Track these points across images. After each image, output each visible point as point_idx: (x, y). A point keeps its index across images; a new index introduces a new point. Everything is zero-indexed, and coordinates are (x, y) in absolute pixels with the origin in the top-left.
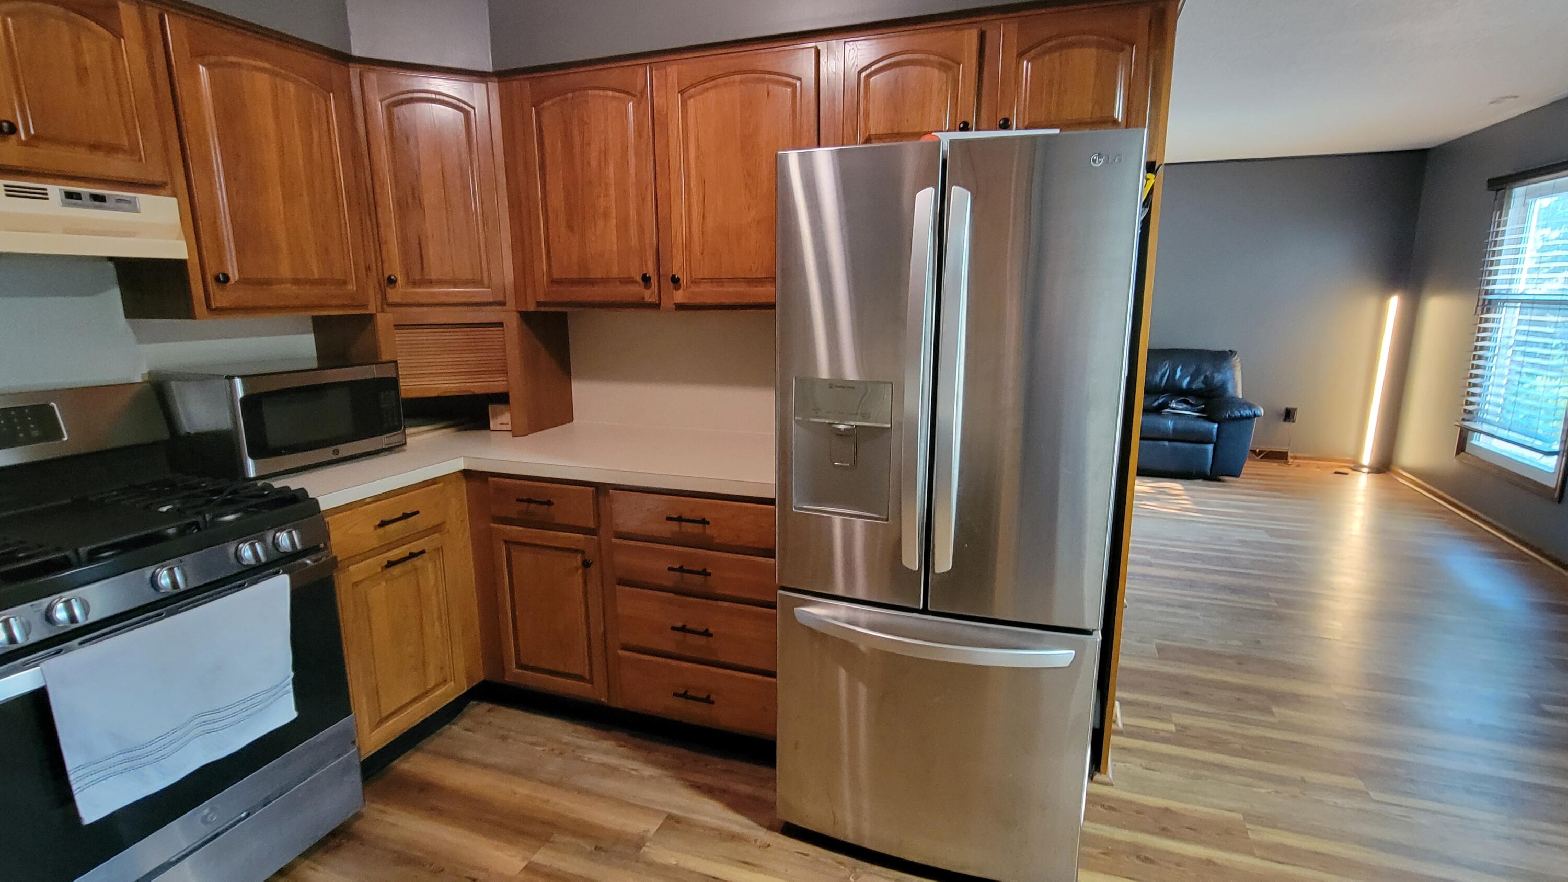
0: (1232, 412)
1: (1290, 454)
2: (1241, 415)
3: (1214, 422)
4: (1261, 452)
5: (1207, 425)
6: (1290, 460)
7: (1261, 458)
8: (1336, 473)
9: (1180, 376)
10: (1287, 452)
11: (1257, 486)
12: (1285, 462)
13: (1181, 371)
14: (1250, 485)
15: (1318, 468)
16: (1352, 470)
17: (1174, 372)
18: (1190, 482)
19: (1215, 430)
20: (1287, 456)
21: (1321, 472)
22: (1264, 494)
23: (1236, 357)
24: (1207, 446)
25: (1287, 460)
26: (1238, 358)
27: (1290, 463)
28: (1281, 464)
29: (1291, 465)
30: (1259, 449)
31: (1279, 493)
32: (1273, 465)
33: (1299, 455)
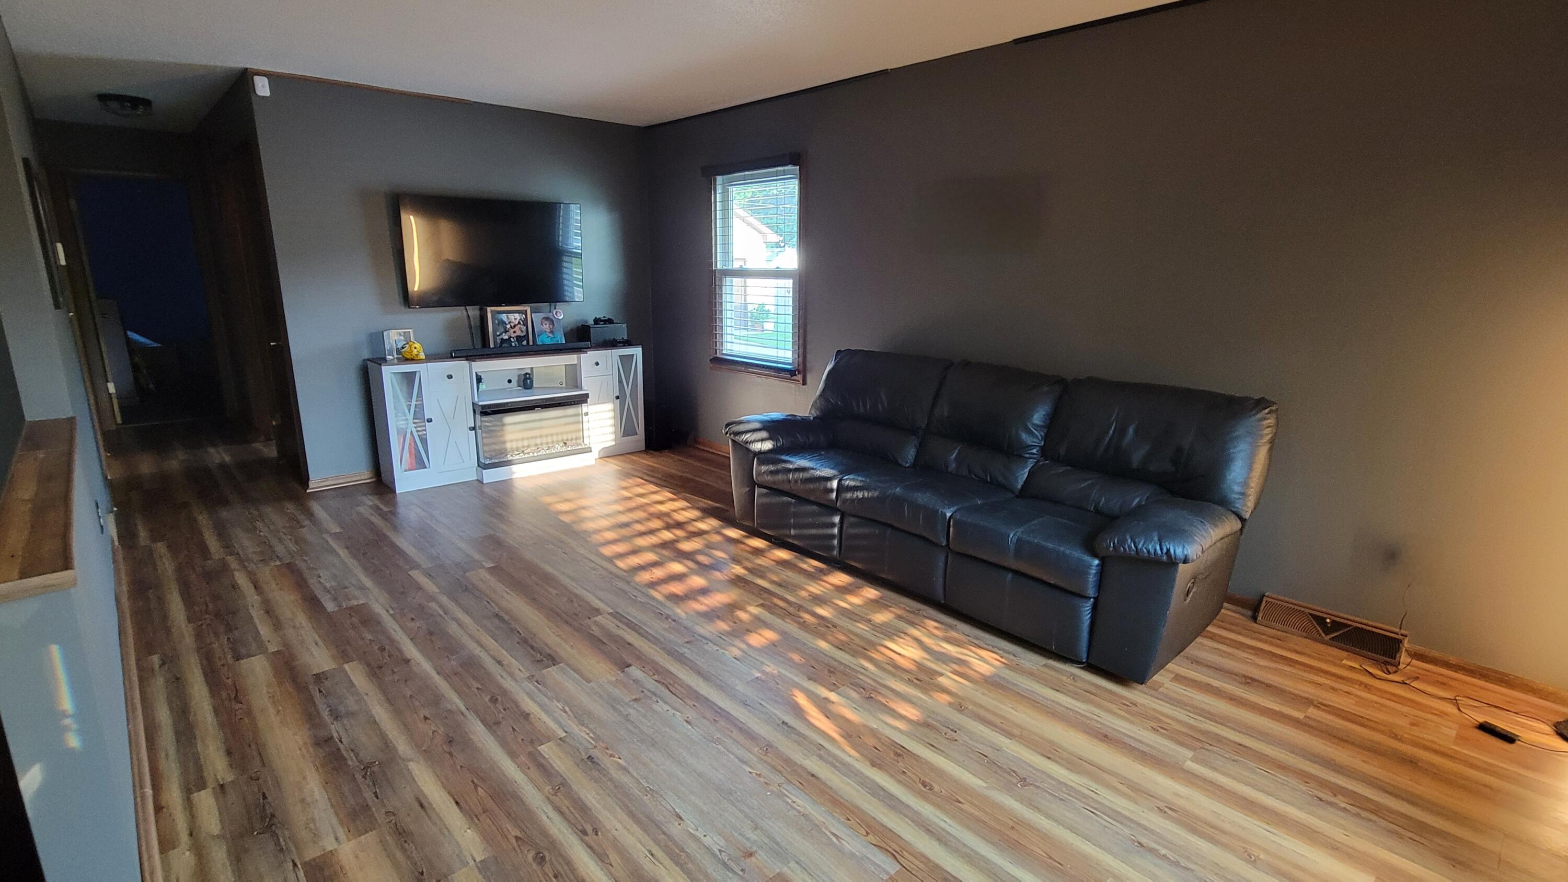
0: (1122, 542)
1: (1406, 644)
2: (1138, 551)
3: (1095, 555)
4: (1336, 625)
5: (1078, 554)
6: (1404, 658)
7: (1333, 639)
8: (1485, 728)
9: (1130, 442)
10: (1400, 641)
11: (1181, 715)
12: (1386, 663)
13: (1136, 431)
14: (1166, 709)
15: (1455, 702)
16: (1548, 729)
17: (1121, 431)
18: (1045, 665)
19: (1093, 572)
20: (1398, 650)
21: (1443, 714)
22: (1148, 745)
23: (1267, 411)
24: (1078, 601)
25: (1395, 658)
26: (1268, 413)
27: (1402, 666)
28: (1368, 665)
29: (1395, 672)
30: (1333, 618)
31: (1190, 754)
32: (1344, 662)
33: (1435, 654)
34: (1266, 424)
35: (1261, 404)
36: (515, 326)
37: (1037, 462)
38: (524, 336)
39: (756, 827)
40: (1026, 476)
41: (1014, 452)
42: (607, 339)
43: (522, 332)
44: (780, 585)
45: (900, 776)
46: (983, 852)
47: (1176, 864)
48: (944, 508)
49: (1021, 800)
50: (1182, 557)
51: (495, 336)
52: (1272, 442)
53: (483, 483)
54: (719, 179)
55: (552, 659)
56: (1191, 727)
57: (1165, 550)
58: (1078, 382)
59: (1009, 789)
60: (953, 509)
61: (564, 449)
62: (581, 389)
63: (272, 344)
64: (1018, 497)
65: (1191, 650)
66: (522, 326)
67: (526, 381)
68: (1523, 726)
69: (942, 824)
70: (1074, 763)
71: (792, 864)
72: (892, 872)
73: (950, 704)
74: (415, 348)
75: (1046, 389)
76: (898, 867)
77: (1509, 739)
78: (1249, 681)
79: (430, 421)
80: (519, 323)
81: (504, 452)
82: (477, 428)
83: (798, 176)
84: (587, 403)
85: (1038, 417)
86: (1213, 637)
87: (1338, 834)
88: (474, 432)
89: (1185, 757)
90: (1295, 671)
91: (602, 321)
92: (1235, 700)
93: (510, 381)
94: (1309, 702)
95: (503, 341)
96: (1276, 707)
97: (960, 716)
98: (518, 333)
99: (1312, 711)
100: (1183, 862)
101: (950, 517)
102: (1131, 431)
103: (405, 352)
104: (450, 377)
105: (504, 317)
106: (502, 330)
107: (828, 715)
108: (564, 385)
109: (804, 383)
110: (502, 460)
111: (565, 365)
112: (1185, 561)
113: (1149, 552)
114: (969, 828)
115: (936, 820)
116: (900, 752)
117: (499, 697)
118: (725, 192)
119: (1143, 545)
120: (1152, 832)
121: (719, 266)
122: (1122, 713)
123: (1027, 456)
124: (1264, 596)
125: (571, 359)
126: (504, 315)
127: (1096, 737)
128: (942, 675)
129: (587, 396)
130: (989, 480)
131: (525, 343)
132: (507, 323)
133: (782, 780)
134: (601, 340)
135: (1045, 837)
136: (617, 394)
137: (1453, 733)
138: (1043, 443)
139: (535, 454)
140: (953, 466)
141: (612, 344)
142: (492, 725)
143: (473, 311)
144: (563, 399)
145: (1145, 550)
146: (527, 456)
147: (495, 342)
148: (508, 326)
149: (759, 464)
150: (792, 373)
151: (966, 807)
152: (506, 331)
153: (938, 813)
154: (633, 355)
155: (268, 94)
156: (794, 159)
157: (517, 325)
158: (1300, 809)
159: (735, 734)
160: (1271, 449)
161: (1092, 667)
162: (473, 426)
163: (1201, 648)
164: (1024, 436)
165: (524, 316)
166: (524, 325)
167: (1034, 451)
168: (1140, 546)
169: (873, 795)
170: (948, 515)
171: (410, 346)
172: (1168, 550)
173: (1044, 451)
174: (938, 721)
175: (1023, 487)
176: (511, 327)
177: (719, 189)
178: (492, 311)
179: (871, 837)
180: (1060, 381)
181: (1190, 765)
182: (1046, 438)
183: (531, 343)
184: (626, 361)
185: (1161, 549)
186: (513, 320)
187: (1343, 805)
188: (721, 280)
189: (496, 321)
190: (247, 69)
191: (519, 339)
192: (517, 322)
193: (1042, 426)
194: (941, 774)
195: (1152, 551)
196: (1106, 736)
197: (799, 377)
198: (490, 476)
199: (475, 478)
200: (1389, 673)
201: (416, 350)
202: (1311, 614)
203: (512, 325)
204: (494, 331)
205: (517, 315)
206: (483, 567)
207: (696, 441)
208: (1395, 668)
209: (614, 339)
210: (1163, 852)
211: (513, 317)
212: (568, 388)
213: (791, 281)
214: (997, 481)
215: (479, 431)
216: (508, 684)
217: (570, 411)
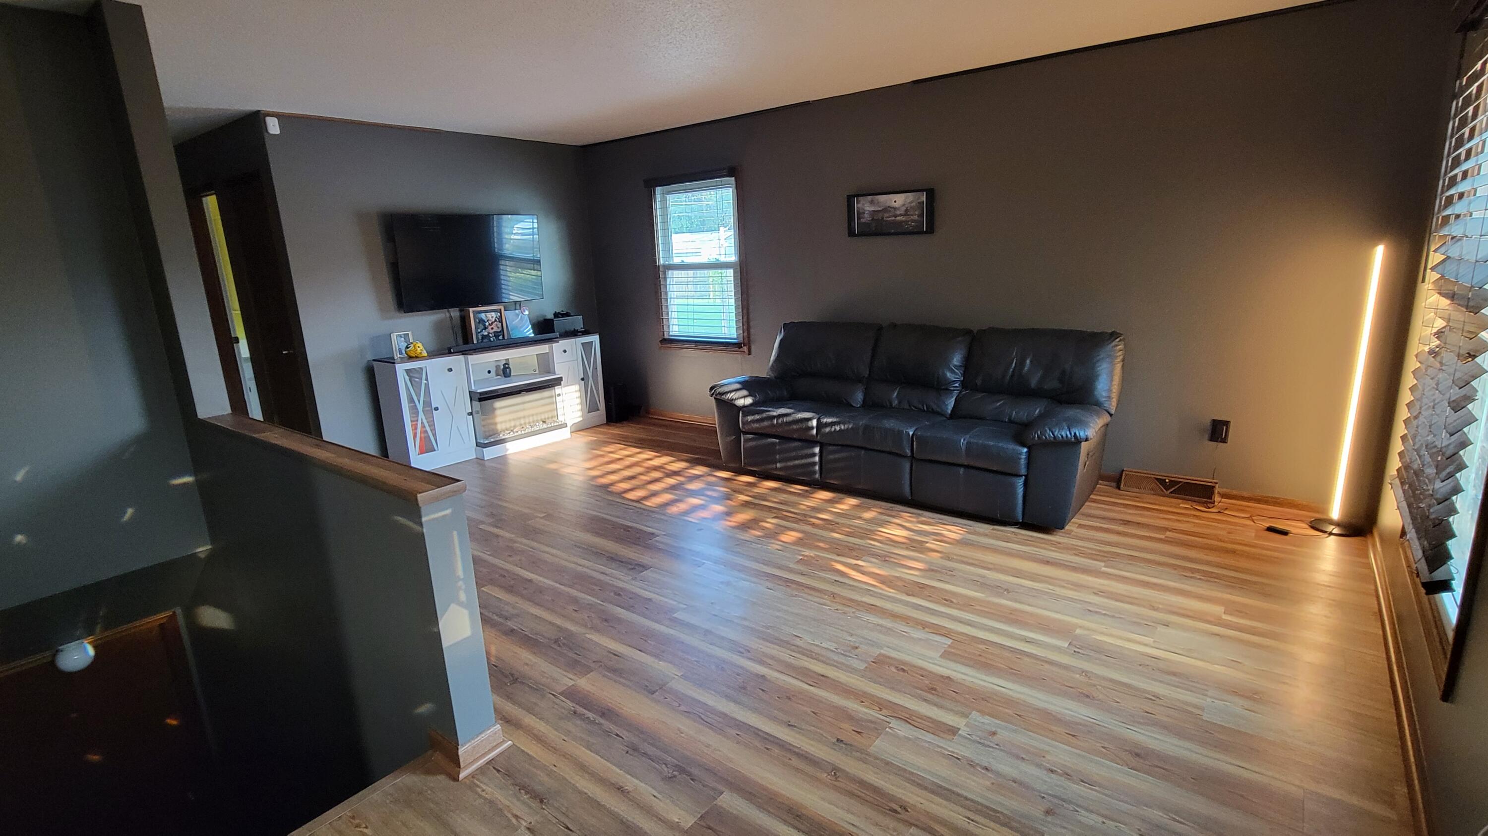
0: (1043, 433)
1: (1217, 489)
2: (1055, 437)
3: (1024, 446)
4: (1173, 483)
5: (1012, 447)
6: (1217, 498)
7: (1171, 492)
8: (1270, 529)
9: (1029, 370)
10: (1214, 487)
11: (1091, 545)
12: (1206, 502)
13: (1031, 361)
14: (1080, 543)
15: (1250, 518)
16: (1307, 526)
17: (1021, 363)
18: (993, 529)
19: (1024, 457)
20: (1212, 493)
21: (1245, 526)
22: (1076, 563)
23: (1118, 340)
24: (1014, 479)
25: (1211, 499)
26: (1119, 341)
27: (1216, 504)
28: (1196, 505)
29: (1213, 507)
30: (1171, 479)
31: (1103, 564)
32: (1181, 505)
33: (1235, 492)
34: (1118, 349)
35: (1114, 335)
36: (492, 323)
37: (960, 393)
38: (500, 332)
39: (852, 635)
40: (953, 403)
41: (941, 387)
42: (568, 330)
43: (498, 328)
44: (781, 504)
45: (928, 598)
46: (998, 627)
47: (1113, 617)
48: (907, 429)
49: (1010, 600)
50: (1085, 437)
51: (477, 333)
52: (1123, 360)
53: (484, 460)
54: (658, 190)
55: (644, 567)
56: (1100, 551)
57: (1073, 434)
58: (982, 332)
59: (1000, 595)
60: (913, 429)
61: (545, 426)
62: (554, 373)
63: (284, 352)
64: (949, 419)
65: (1084, 510)
66: (498, 323)
67: (505, 371)
68: (1290, 525)
69: (968, 618)
70: (1034, 577)
71: (885, 648)
72: (949, 643)
73: (942, 558)
74: (419, 347)
75: (960, 339)
76: (951, 641)
77: (1284, 533)
78: (1126, 523)
79: (436, 409)
80: (495, 320)
81: (496, 433)
82: (474, 413)
83: (734, 186)
84: (561, 385)
85: (957, 359)
86: (1095, 501)
87: (1200, 591)
88: (471, 416)
89: (1101, 566)
90: (1152, 514)
91: (562, 314)
92: (1120, 534)
93: (489, 372)
94: (1167, 529)
95: (484, 337)
96: (1147, 534)
97: (951, 563)
98: (496, 329)
99: (1168, 534)
100: (1117, 615)
101: (913, 435)
102: (1028, 362)
103: (410, 351)
104: (450, 370)
105: (483, 316)
106: (483, 327)
107: (863, 573)
108: (537, 372)
109: (749, 354)
110: (497, 439)
111: (537, 355)
112: (1087, 440)
113: (1062, 437)
114: (985, 617)
115: (963, 616)
116: (923, 586)
117: (618, 592)
118: (664, 200)
119: (1058, 432)
120: (1095, 604)
121: (662, 262)
122: (1053, 549)
123: (952, 388)
124: (1123, 470)
125: (544, 348)
126: (483, 314)
127: (1045, 564)
128: (927, 542)
129: (561, 379)
130: (925, 408)
131: (501, 337)
132: (486, 321)
133: (854, 610)
134: (563, 331)
135: (1031, 615)
136: (582, 377)
137: (1254, 534)
138: (962, 379)
139: (523, 432)
140: (895, 403)
141: (574, 334)
142: (630, 608)
143: (455, 313)
144: (541, 384)
145: (1060, 436)
146: (516, 434)
147: (477, 338)
148: (487, 324)
149: (744, 415)
150: (738, 345)
151: (978, 607)
152: (485, 328)
153: (962, 612)
154: (592, 342)
155: (278, 132)
156: (732, 172)
157: (494, 322)
158: (1175, 582)
159: (806, 590)
160: (1123, 366)
161: (1025, 526)
162: (470, 411)
163: (1089, 508)
164: (949, 374)
165: (499, 314)
166: (499, 322)
167: (957, 385)
168: (1056, 434)
169: (917, 609)
170: (911, 433)
171: (414, 346)
172: (1075, 434)
173: (964, 385)
174: (939, 568)
175: (952, 411)
176: (489, 324)
177: (658, 197)
178: (474, 311)
179: (927, 629)
180: (968, 332)
181: (1104, 569)
182: (964, 375)
183: (506, 338)
184: (587, 346)
185: (1071, 434)
186: (491, 319)
187: (1199, 577)
188: (665, 274)
189: (477, 320)
190: (259, 111)
191: (496, 335)
192: (493, 320)
193: (961, 366)
194: (954, 594)
195: (1064, 436)
196: (1048, 562)
197: (745, 349)
198: (489, 453)
199: (475, 457)
200: (1209, 508)
201: (419, 349)
202: (1156, 479)
203: (490, 322)
204: (476, 328)
205: (493, 313)
206: (537, 517)
207: (648, 412)
208: (1213, 505)
209: (575, 330)
210: (1104, 612)
211: (490, 316)
212: (541, 373)
213: (732, 271)
214: (932, 409)
215: (475, 415)
216: (620, 584)
217: (546, 393)
